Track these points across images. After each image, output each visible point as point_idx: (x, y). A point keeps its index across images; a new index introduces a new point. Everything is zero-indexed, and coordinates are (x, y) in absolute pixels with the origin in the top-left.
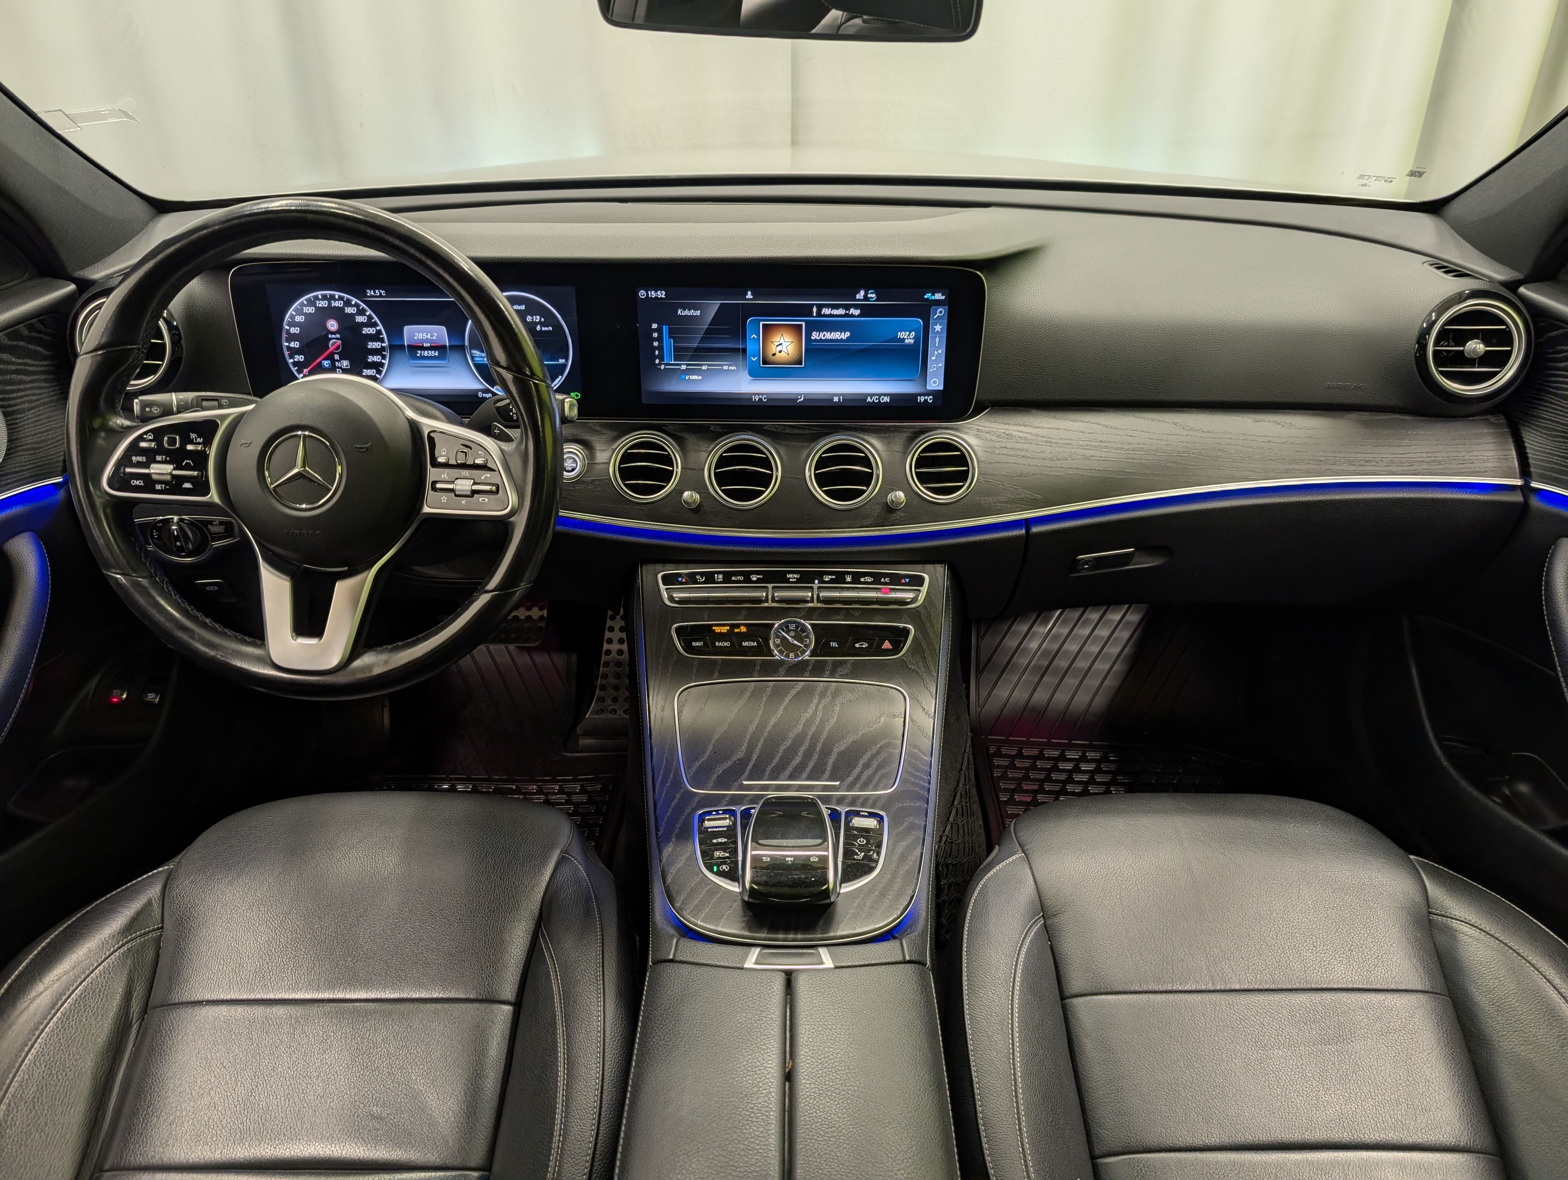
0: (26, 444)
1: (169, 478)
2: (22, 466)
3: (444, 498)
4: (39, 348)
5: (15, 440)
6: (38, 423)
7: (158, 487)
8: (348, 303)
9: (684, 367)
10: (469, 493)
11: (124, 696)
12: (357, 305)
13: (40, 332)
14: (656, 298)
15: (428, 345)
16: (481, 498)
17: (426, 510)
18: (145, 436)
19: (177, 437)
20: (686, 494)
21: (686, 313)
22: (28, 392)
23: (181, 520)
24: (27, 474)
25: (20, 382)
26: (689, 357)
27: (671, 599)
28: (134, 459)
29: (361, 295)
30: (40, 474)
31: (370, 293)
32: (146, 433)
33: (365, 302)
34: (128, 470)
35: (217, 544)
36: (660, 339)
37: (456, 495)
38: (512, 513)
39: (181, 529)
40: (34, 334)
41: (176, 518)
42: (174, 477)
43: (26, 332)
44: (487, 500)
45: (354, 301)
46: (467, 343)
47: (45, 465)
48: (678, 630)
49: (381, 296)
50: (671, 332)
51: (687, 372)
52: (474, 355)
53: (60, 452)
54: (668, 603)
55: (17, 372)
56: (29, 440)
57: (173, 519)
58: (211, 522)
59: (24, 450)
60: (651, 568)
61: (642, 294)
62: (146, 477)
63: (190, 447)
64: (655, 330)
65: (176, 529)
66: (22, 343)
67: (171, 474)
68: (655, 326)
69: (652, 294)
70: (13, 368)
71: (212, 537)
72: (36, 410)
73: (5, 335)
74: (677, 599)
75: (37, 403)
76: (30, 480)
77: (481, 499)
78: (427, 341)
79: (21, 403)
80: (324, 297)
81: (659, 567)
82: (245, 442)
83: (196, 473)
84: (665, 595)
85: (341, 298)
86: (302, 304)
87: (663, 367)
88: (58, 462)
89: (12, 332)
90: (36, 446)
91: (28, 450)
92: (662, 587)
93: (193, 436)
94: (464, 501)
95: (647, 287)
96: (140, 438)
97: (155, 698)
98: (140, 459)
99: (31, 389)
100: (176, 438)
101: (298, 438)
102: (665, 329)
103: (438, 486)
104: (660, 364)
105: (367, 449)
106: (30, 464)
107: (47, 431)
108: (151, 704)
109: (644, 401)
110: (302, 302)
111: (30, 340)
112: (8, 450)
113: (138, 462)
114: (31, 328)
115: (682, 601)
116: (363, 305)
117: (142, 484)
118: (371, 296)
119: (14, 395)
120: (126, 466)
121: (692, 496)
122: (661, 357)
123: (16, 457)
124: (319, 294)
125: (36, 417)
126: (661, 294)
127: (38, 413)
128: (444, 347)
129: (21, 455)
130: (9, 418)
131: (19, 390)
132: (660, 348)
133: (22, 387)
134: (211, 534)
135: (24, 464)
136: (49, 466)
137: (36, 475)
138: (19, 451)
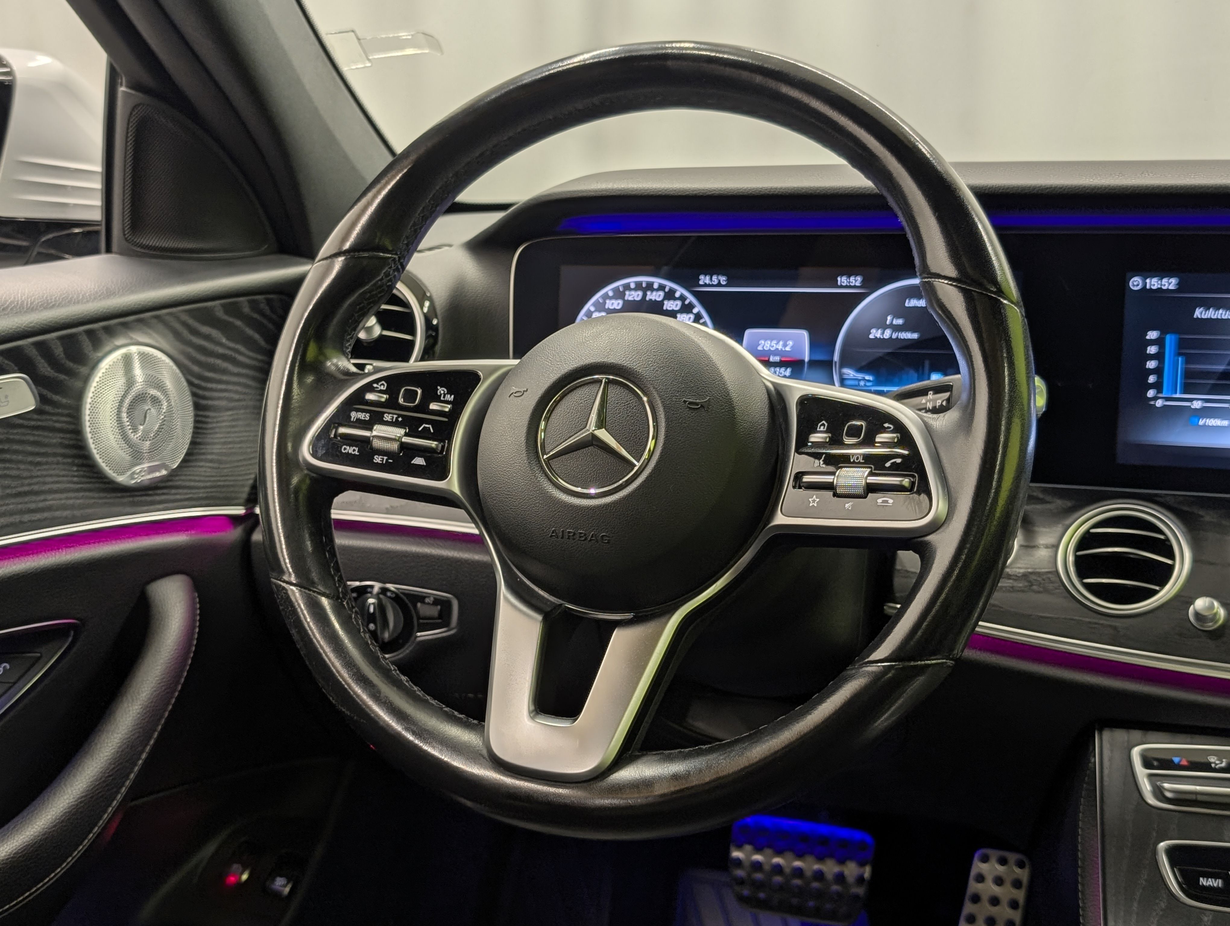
0: (212, 453)
1: (395, 446)
2: (199, 481)
3: (814, 498)
4: (257, 336)
5: (200, 444)
6: (233, 430)
7: (378, 459)
8: (670, 295)
9: (1197, 405)
10: (860, 491)
11: (245, 877)
12: (682, 298)
13: (263, 315)
14: (1160, 290)
15: (777, 359)
16: (880, 499)
17: (780, 519)
18: (375, 385)
19: (419, 391)
20: (1201, 603)
21: (1211, 314)
22: (230, 387)
23: (384, 591)
24: (202, 493)
25: (224, 371)
26: (1209, 387)
27: (1159, 793)
28: (354, 415)
29: (690, 283)
30: (219, 498)
31: (704, 279)
32: (377, 381)
33: (696, 294)
34: (342, 430)
35: (423, 635)
36: (1159, 356)
37: (835, 495)
38: (935, 527)
39: (380, 606)
40: (256, 316)
41: (377, 586)
42: (403, 446)
43: (246, 310)
44: (891, 501)
45: (680, 291)
46: (836, 357)
47: (228, 486)
48: (1171, 852)
49: (719, 285)
50: (1182, 346)
51: (1205, 412)
52: (845, 377)
53: (250, 474)
54: (1151, 800)
55: (224, 357)
56: (216, 449)
57: (372, 587)
58: (421, 598)
59: (206, 461)
60: (1120, 735)
61: (1136, 283)
62: (364, 442)
63: (433, 406)
64: (1152, 342)
65: (373, 604)
66: (238, 323)
67: (398, 440)
68: (1152, 335)
69: (1154, 283)
70: (221, 350)
71: (419, 624)
72: (235, 412)
73: (223, 306)
74: (1169, 795)
75: (236, 404)
76: (204, 502)
77: (880, 501)
78: (776, 352)
79: (219, 398)
80: (639, 286)
81: (1136, 734)
82: (517, 390)
83: (433, 444)
84: (1146, 787)
85: (662, 288)
86: (606, 297)
87: (1159, 403)
88: (243, 486)
89: (231, 304)
90: (224, 458)
91: (211, 461)
92: (1141, 772)
93: (441, 390)
94: (849, 504)
95: (1146, 271)
96: (369, 387)
97: (285, 886)
98: (361, 416)
99: (235, 384)
100: (417, 392)
101: (598, 385)
102: (1170, 340)
103: (807, 479)
104: (1155, 398)
105: (702, 406)
106: (210, 481)
107: (241, 442)
108: (277, 895)
109: (1121, 460)
110: (607, 293)
111: (249, 321)
112: (187, 454)
113: (358, 420)
114: (254, 305)
115: (1181, 799)
116: (690, 298)
117: (356, 453)
118: (705, 285)
119: (214, 386)
120: (341, 425)
121: (1212, 607)
122: (1158, 386)
123: (195, 466)
124: (632, 281)
125: (233, 420)
126: (1170, 283)
127: (236, 417)
128: (800, 363)
129: (202, 467)
130: (201, 413)
131: (220, 382)
132: (1158, 371)
133: (225, 378)
134: (419, 618)
135: (202, 479)
136: (232, 489)
137: (212, 498)
138: (202, 460)
